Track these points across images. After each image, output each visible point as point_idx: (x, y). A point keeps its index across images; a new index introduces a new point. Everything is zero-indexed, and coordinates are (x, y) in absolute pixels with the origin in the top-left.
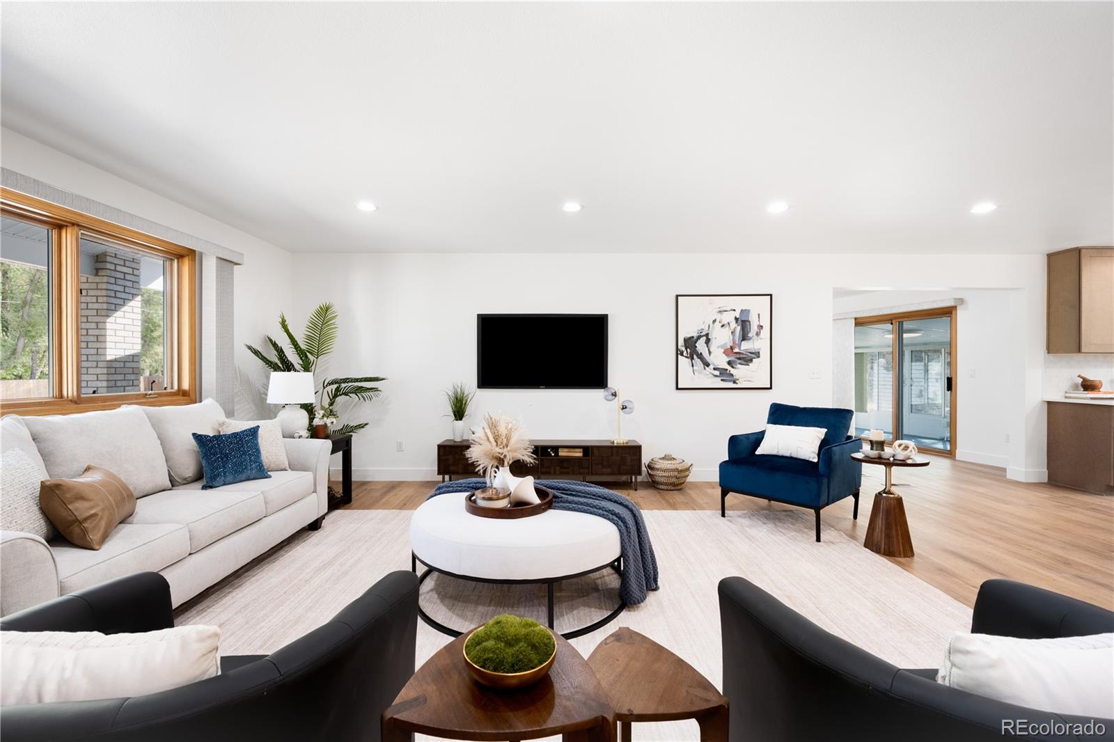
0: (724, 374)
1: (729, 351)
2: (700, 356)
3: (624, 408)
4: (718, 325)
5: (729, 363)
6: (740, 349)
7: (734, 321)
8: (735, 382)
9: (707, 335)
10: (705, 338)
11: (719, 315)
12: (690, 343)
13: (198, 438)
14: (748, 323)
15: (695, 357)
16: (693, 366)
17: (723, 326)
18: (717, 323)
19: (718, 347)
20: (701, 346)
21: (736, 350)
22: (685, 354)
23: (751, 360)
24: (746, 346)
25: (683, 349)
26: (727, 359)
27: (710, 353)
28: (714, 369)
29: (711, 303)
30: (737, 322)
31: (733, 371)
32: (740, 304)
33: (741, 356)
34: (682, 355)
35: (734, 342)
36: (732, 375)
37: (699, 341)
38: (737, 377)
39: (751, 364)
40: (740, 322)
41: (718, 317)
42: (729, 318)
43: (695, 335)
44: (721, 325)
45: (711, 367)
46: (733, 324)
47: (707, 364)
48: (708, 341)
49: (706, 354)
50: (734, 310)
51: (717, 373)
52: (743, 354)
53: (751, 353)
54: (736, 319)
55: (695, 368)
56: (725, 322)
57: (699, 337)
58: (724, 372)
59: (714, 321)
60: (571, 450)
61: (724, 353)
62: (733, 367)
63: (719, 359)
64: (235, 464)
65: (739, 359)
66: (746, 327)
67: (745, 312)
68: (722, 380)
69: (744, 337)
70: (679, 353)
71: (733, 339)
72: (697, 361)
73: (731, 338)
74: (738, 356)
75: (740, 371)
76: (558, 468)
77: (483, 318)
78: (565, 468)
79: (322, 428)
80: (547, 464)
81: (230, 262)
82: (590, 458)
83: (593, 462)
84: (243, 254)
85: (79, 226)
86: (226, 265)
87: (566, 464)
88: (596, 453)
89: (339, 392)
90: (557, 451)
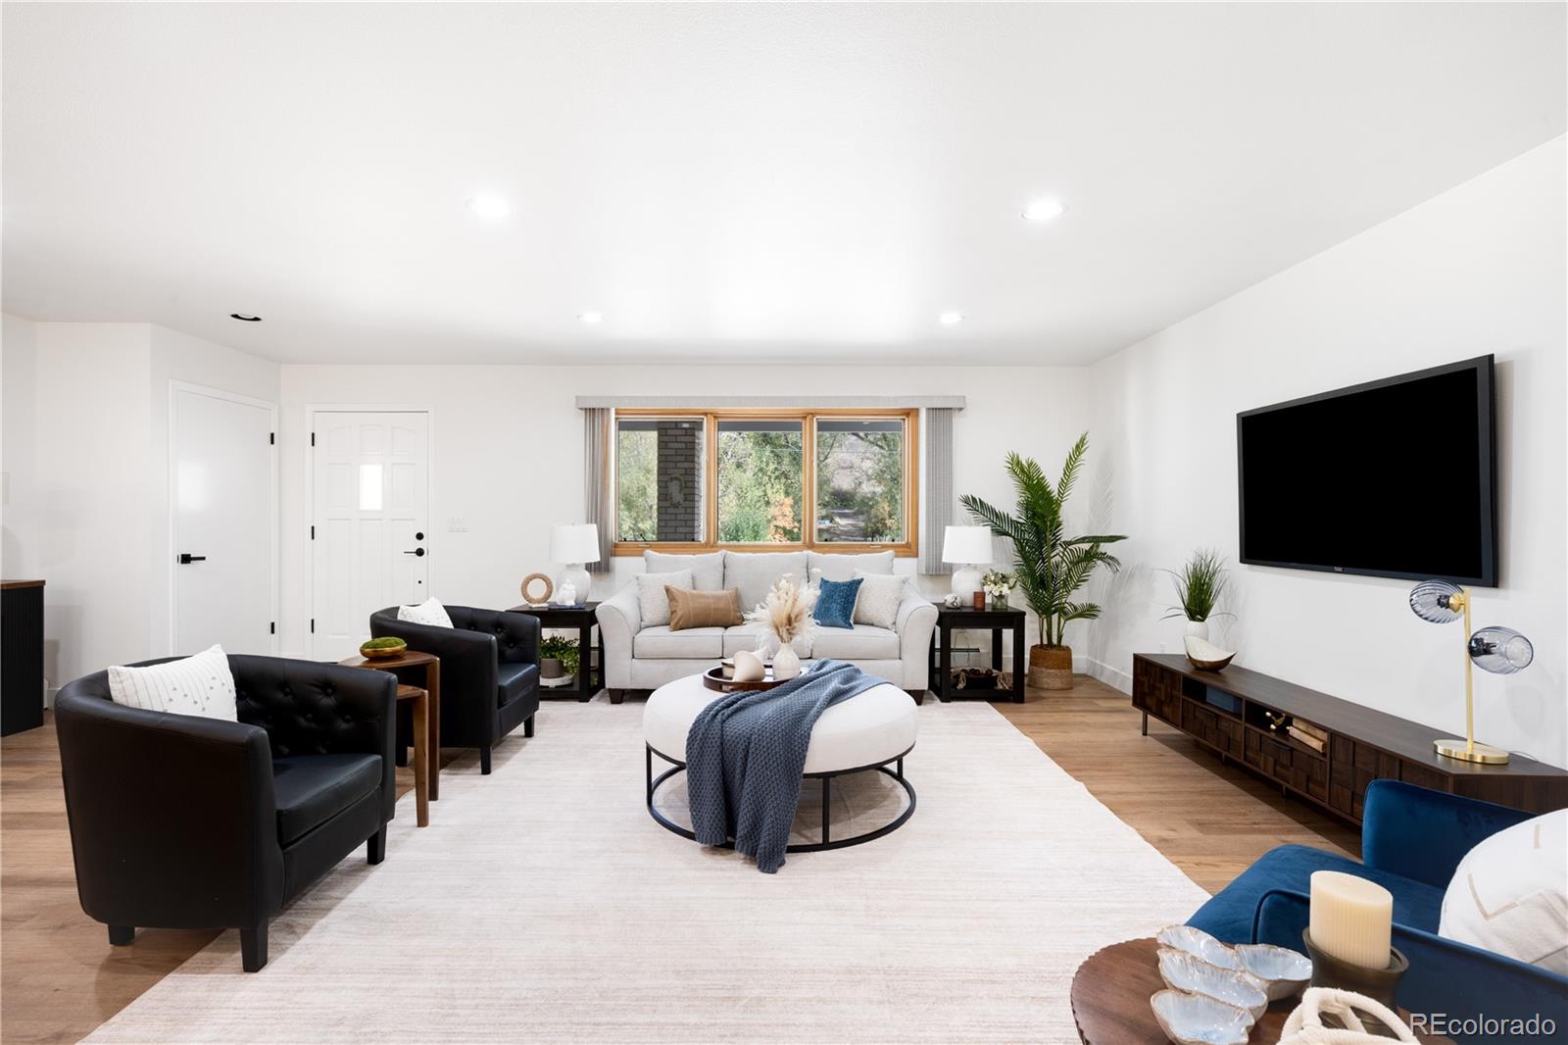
3: (1480, 650)
13: (825, 583)
60: (1313, 731)
76: (1271, 760)
77: (1243, 419)
78: (1283, 766)
79: (980, 596)
80: (1254, 743)
81: (947, 409)
82: (1327, 760)
83: (1333, 775)
84: (964, 397)
85: (813, 414)
86: (942, 414)
87: (1285, 759)
88: (1340, 754)
89: (1089, 557)
90: (1288, 723)
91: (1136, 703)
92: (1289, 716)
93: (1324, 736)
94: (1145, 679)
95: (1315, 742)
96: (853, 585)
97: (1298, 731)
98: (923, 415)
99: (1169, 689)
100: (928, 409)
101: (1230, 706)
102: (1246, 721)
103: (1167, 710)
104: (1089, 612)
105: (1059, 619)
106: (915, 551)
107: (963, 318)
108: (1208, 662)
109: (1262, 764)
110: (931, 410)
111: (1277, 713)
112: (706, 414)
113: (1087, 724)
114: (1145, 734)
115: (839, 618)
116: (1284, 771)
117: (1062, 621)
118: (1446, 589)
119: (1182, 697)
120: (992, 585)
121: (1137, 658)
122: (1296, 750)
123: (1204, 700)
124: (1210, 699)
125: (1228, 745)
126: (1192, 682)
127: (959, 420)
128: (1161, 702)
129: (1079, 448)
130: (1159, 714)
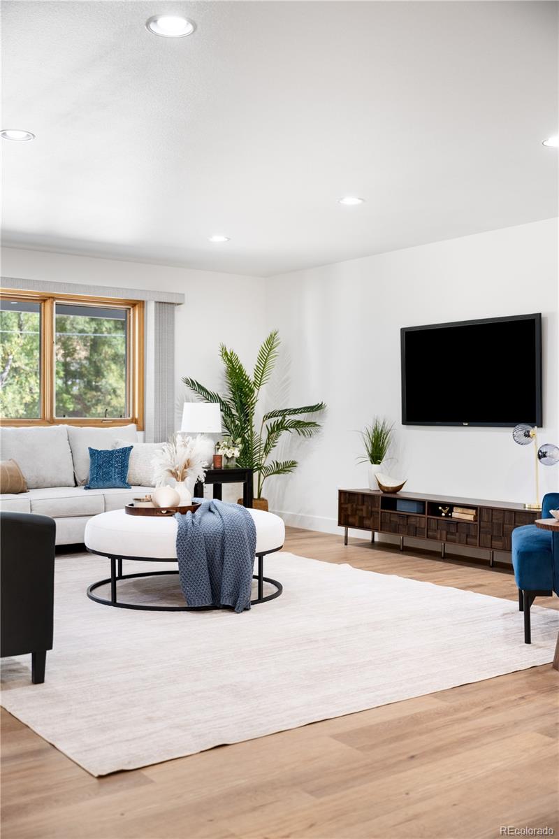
3: (541, 456)
13: (93, 453)
60: (466, 511)
64: (104, 473)
76: (444, 532)
77: (406, 333)
78: (452, 534)
79: (216, 458)
80: (433, 525)
81: (171, 303)
82: (478, 523)
83: (481, 530)
84: (184, 294)
85: (53, 298)
86: (167, 307)
87: (453, 529)
88: (485, 517)
89: (279, 427)
90: (451, 511)
91: (340, 524)
92: (451, 506)
93: (473, 512)
94: (349, 506)
95: (469, 516)
96: (126, 452)
97: (457, 514)
98: (151, 309)
99: (370, 508)
100: (156, 302)
101: (412, 509)
102: (428, 514)
103: (367, 522)
104: (284, 468)
105: (259, 476)
106: (141, 426)
107: (229, 239)
108: (392, 488)
109: (439, 536)
110: (159, 303)
111: (444, 505)
113: (308, 544)
114: (346, 544)
115: (118, 481)
116: (452, 537)
117: (262, 477)
118: (529, 428)
119: (380, 510)
120: (226, 449)
121: (341, 493)
122: (458, 523)
123: (395, 509)
124: (401, 507)
125: (415, 532)
126: (389, 499)
127: (180, 315)
128: (362, 519)
129: (271, 342)
130: (361, 526)
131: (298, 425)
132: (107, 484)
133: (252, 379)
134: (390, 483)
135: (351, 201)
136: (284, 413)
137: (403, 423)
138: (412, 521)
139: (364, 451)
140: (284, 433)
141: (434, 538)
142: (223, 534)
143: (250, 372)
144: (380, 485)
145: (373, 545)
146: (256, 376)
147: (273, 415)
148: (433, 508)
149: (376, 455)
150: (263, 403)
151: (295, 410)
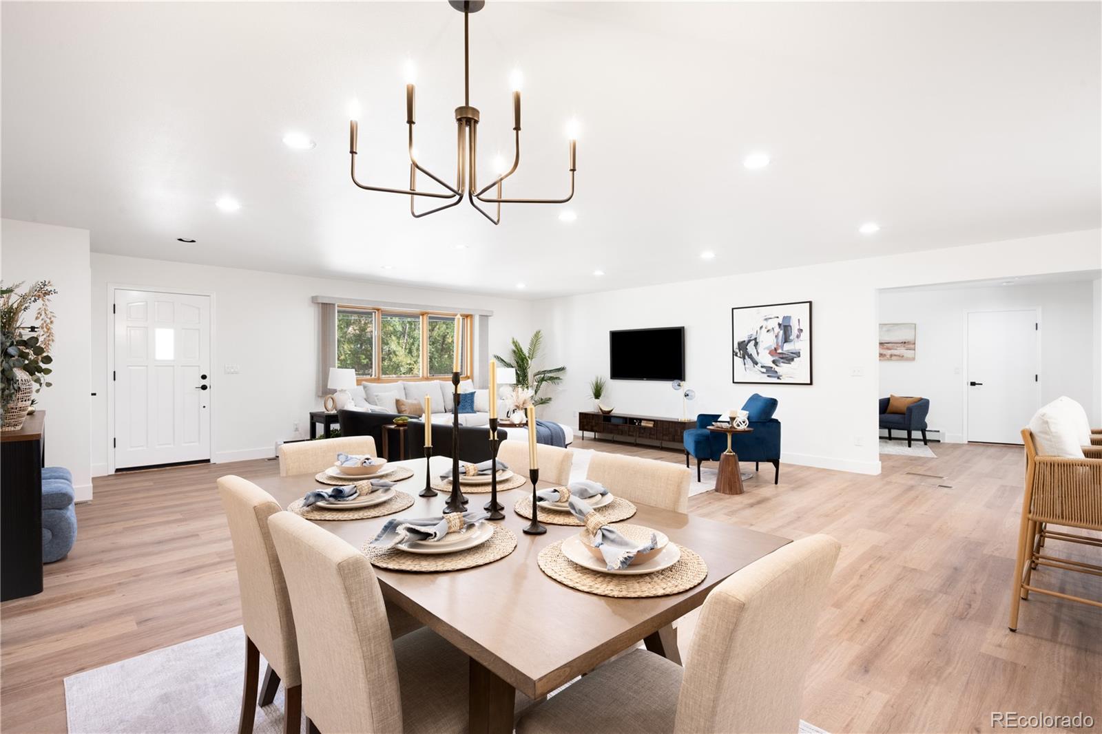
0: (769, 371)
1: (774, 352)
2: (750, 357)
3: (686, 395)
4: (764, 330)
5: (774, 362)
6: (782, 350)
7: (777, 327)
8: (778, 378)
9: (755, 339)
10: (754, 342)
11: (765, 322)
12: (743, 346)
13: (455, 396)
14: (789, 328)
15: (746, 357)
16: (745, 364)
17: (768, 331)
18: (764, 328)
19: (764, 349)
20: (751, 348)
21: (780, 351)
22: (739, 355)
23: (792, 360)
24: (787, 347)
25: (737, 351)
26: (772, 359)
27: (758, 354)
28: (762, 367)
29: (758, 313)
30: (780, 327)
31: (777, 369)
32: (782, 312)
33: (784, 356)
34: (737, 356)
35: (777, 345)
36: (776, 372)
37: (749, 344)
38: (781, 374)
39: (792, 363)
40: (782, 327)
41: (765, 324)
42: (773, 324)
43: (746, 339)
44: (766, 330)
45: (759, 365)
46: (777, 329)
47: (756, 363)
48: (756, 344)
49: (755, 355)
50: (778, 317)
51: (764, 370)
52: (785, 354)
53: (792, 353)
54: (779, 325)
55: (746, 366)
56: (770, 328)
57: (749, 341)
58: (770, 369)
59: (761, 328)
60: (648, 422)
61: (770, 353)
62: (777, 365)
63: (766, 359)
64: (462, 406)
65: (782, 358)
66: (788, 330)
67: (787, 318)
68: (768, 376)
69: (786, 340)
70: (734, 354)
71: (777, 342)
72: (748, 360)
73: (775, 341)
74: (781, 356)
75: (783, 369)
76: (638, 433)
77: (613, 333)
78: (643, 433)
80: (632, 429)
81: (487, 315)
82: (656, 428)
83: (658, 431)
85: (427, 313)
86: (484, 317)
87: (643, 431)
88: (659, 425)
89: (543, 380)
90: (641, 422)
91: (580, 429)
92: (640, 420)
93: (653, 423)
94: (585, 420)
95: (651, 425)
96: (472, 394)
97: (643, 424)
98: (477, 319)
99: (596, 421)
100: (480, 315)
101: (621, 421)
102: (629, 424)
103: (595, 428)
104: (545, 401)
106: (474, 380)
108: (607, 411)
109: (635, 435)
111: (637, 419)
112: (378, 310)
114: (582, 439)
115: (469, 409)
116: (642, 435)
118: (680, 382)
119: (601, 422)
121: (580, 414)
122: (645, 428)
123: (610, 421)
124: (613, 421)
125: (622, 433)
126: (606, 417)
127: (491, 321)
128: (592, 427)
129: (537, 335)
130: (592, 431)
131: (551, 379)
132: (464, 411)
133: (527, 355)
134: (606, 409)
135: (599, 273)
136: (544, 372)
137: (611, 378)
138: (620, 427)
139: (591, 393)
140: (544, 383)
141: (632, 436)
142: (552, 436)
143: (526, 352)
144: (601, 409)
145: (595, 439)
146: (529, 354)
147: (539, 373)
148: (631, 422)
149: (597, 394)
150: (533, 368)
151: (550, 371)
